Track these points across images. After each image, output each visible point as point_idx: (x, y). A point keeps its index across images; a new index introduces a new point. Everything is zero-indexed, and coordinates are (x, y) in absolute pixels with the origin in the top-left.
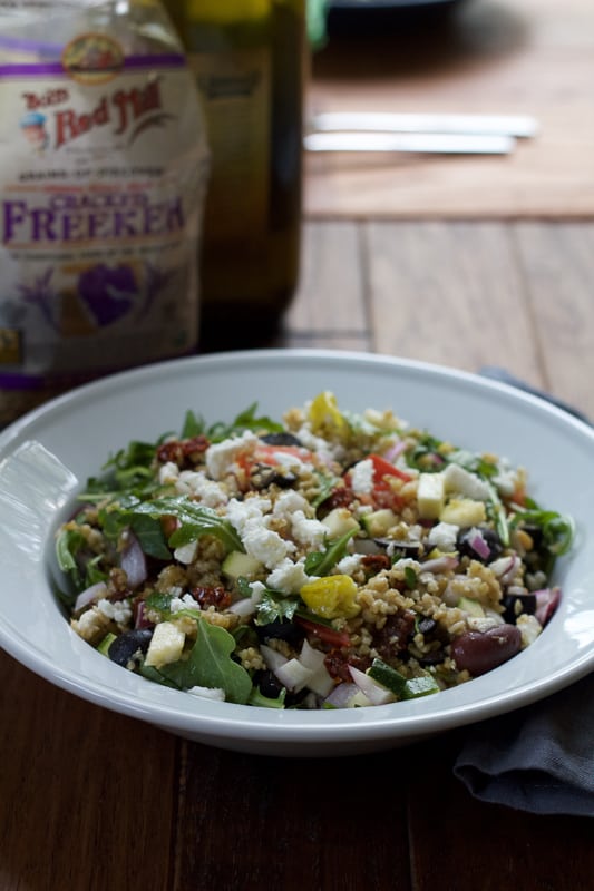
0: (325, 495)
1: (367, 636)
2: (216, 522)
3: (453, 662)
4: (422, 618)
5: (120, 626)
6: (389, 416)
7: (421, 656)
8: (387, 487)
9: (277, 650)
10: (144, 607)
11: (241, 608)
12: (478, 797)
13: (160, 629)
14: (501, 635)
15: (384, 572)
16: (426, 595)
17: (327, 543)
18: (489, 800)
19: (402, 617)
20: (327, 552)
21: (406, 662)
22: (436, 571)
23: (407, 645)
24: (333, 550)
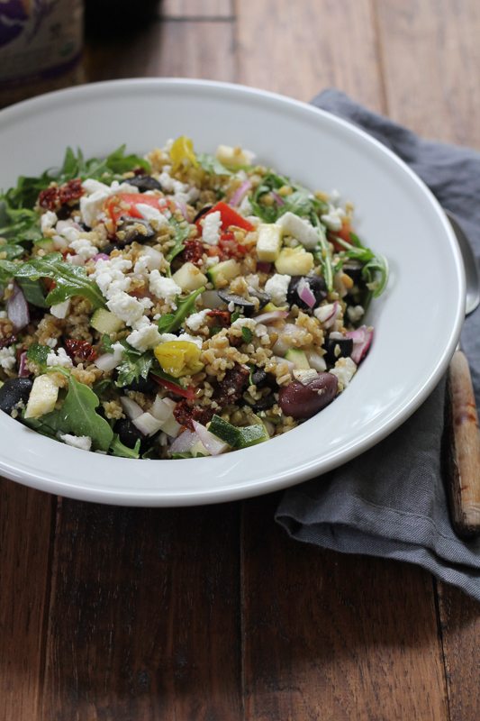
0: (179, 248)
1: (209, 389)
2: (85, 284)
3: (280, 410)
4: (256, 369)
5: (6, 371)
6: (238, 152)
7: (254, 403)
8: (231, 237)
9: (135, 400)
10: (25, 358)
11: (104, 364)
12: (295, 538)
13: (38, 381)
14: (320, 387)
15: (225, 330)
16: (260, 350)
17: (178, 302)
18: (302, 540)
19: (239, 372)
20: (178, 310)
21: (241, 407)
22: (268, 323)
23: (242, 394)
24: (183, 307)
